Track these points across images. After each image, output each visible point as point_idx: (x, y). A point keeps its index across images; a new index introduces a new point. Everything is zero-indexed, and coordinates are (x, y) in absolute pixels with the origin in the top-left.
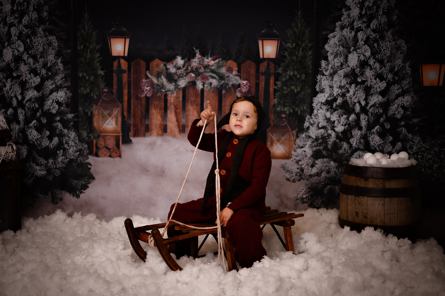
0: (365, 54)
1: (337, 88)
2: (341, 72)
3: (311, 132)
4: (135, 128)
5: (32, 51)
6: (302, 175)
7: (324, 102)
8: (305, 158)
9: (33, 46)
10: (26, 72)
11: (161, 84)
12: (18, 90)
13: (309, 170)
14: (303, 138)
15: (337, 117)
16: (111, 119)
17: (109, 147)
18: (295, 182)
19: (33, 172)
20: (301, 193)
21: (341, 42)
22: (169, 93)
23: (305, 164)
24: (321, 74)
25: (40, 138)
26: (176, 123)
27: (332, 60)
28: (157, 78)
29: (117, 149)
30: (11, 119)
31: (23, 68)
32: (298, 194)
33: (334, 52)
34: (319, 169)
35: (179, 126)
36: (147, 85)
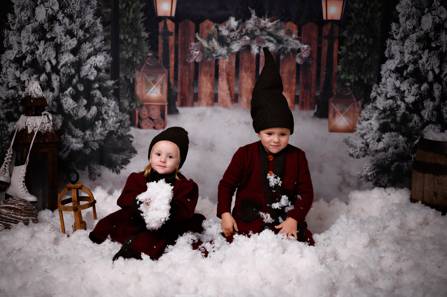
0: (441, 16)
1: (408, 53)
2: (414, 36)
3: (378, 103)
4: (182, 97)
5: (68, 10)
6: (368, 150)
7: (394, 69)
8: (371, 131)
9: (69, 5)
10: (61, 34)
11: (212, 48)
12: (51, 53)
13: (374, 145)
14: (369, 109)
15: (407, 86)
16: (156, 87)
17: (153, 118)
18: (359, 158)
19: (68, 145)
20: (366, 170)
21: (414, 3)
22: (220, 58)
23: (371, 138)
24: (390, 38)
25: (76, 107)
26: (228, 92)
27: (403, 23)
28: (208, 41)
29: (162, 120)
30: (44, 85)
31: (58, 29)
32: (363, 171)
33: (406, 13)
34: (387, 144)
35: (231, 95)
36: (196, 49)
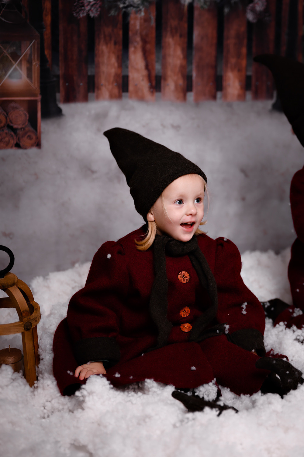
4: (67, 84)
16: (18, 65)
17: (15, 126)
22: (131, 10)
26: (144, 72)
29: (31, 129)
35: (149, 77)
